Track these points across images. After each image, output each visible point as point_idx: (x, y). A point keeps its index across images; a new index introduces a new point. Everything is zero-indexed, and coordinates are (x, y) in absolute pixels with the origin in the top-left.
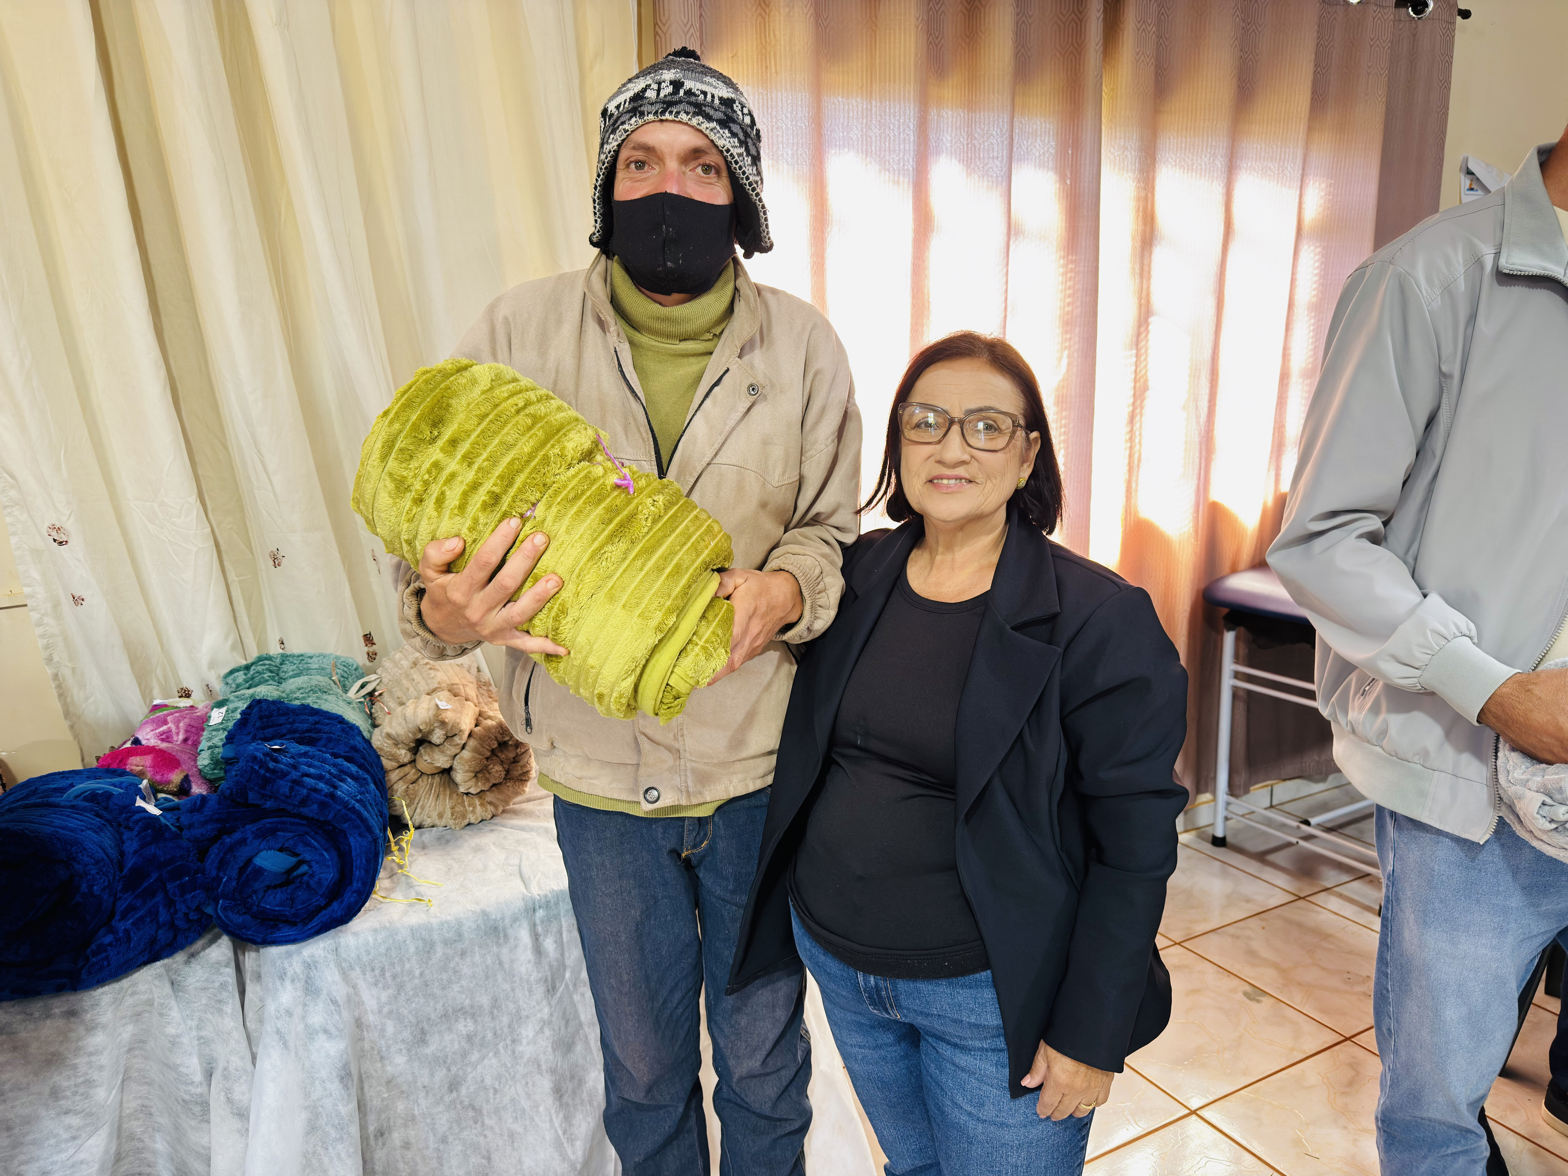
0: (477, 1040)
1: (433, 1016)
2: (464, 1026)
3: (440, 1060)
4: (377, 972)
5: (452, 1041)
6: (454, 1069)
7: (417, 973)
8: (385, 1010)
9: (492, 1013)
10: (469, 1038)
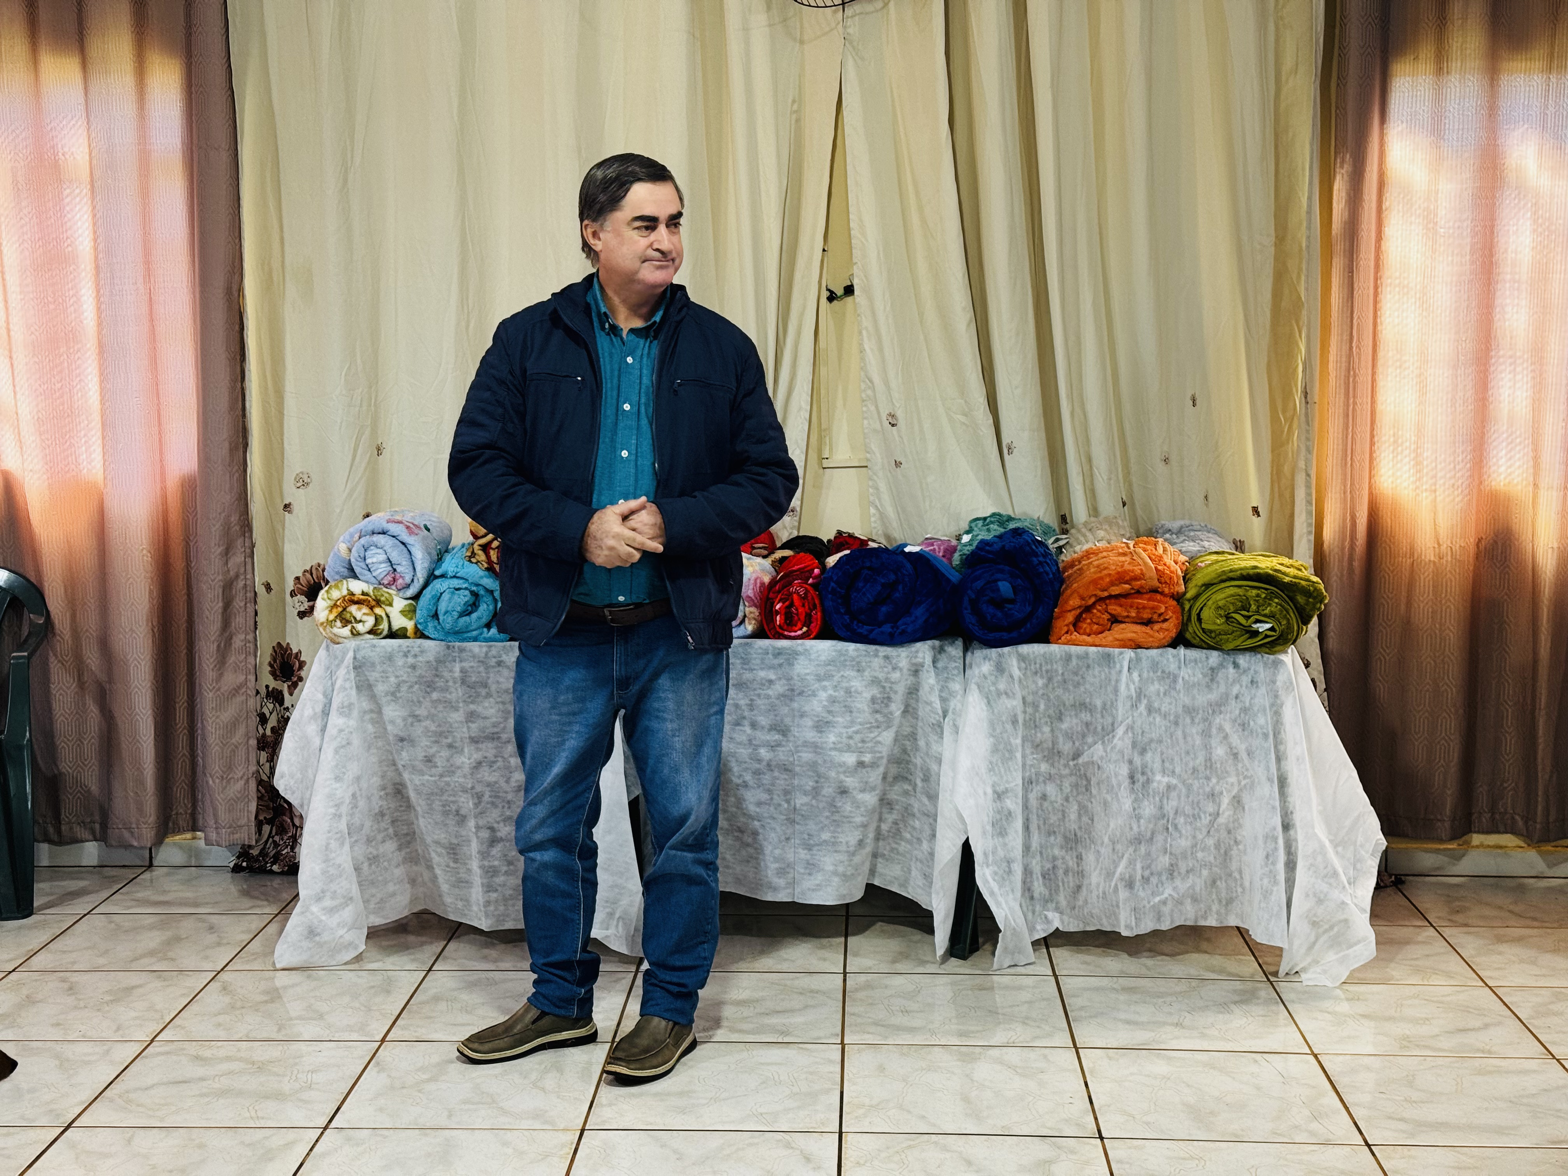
0: (1092, 728)
1: (1067, 703)
2: (1086, 716)
3: (1069, 736)
4: (1038, 666)
5: (1077, 724)
6: (1077, 744)
7: (1060, 672)
8: (1041, 692)
9: (1102, 712)
10: (1087, 725)
